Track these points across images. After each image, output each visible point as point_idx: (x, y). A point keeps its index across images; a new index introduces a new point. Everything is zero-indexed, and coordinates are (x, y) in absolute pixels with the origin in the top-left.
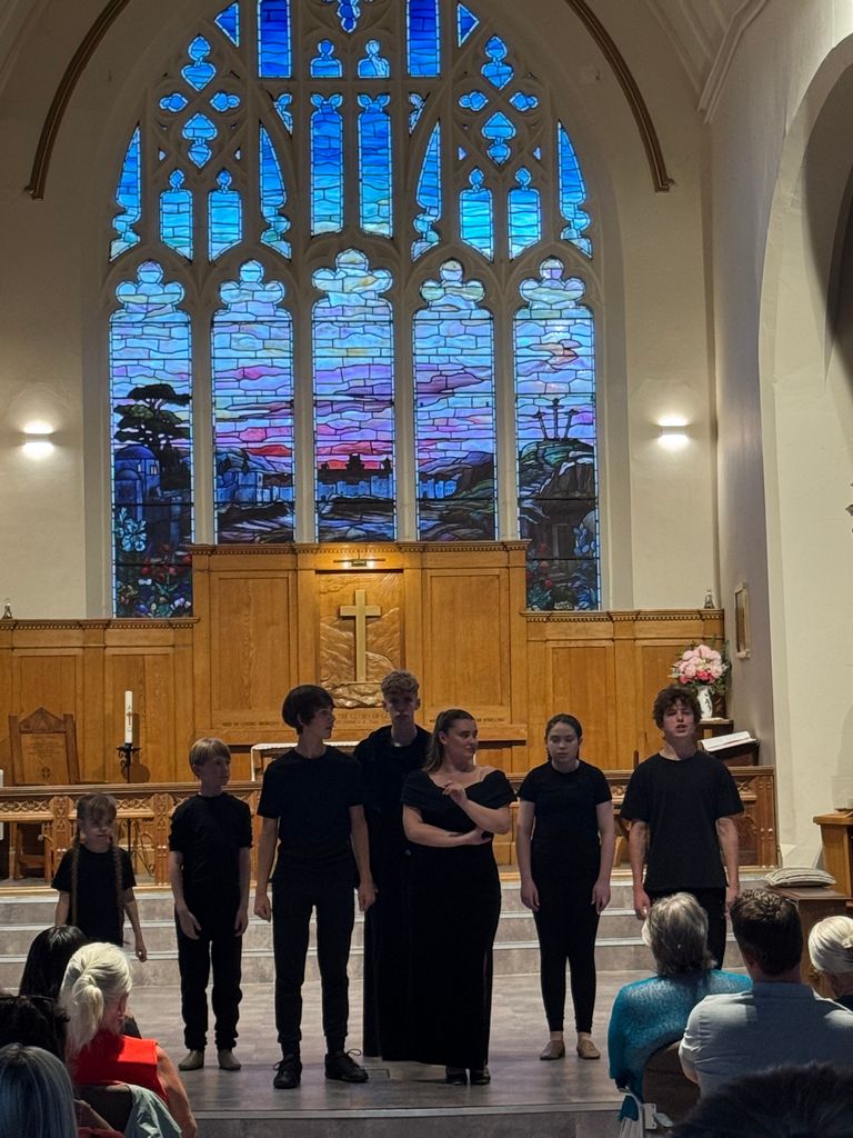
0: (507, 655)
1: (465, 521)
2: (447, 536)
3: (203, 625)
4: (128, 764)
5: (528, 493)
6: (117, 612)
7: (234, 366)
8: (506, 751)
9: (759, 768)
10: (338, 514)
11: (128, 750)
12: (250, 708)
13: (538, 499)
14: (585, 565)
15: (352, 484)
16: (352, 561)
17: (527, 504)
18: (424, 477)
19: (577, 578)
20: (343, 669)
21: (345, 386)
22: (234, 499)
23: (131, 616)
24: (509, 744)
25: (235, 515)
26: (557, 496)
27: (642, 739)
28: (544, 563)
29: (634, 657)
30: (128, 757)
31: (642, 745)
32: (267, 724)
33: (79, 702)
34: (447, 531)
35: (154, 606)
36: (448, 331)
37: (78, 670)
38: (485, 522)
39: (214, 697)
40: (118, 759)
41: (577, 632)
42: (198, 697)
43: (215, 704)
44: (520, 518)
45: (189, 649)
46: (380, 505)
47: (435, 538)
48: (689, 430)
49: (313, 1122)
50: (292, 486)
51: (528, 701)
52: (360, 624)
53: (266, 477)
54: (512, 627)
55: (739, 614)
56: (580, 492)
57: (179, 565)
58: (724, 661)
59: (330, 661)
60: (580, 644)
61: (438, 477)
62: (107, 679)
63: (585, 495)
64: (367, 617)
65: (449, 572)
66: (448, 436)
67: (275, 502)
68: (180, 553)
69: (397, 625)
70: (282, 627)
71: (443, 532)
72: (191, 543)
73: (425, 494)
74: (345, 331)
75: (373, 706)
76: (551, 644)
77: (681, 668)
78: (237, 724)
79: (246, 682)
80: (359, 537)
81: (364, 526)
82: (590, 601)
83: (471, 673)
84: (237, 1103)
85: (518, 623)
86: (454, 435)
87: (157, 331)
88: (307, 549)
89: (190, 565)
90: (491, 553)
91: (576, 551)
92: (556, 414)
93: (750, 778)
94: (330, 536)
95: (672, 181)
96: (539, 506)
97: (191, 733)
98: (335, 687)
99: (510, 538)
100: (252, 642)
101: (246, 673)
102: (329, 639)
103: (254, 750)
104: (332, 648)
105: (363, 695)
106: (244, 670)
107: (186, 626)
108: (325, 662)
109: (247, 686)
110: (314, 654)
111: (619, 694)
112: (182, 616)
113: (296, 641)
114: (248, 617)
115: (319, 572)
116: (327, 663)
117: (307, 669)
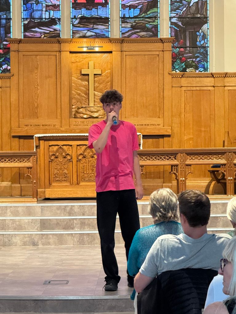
0: (162, 94)
1: (144, 29)
2: (134, 36)
3: (14, 79)
5: (175, 15)
8: (161, 140)
10: (82, 24)
12: (38, 118)
13: (180, 18)
14: (202, 50)
15: (89, 10)
17: (174, 20)
18: (124, 6)
19: (198, 57)
20: (83, 100)
22: (32, 17)
24: (163, 136)
25: (32, 24)
26: (188, 16)
27: (227, 135)
28: (182, 49)
29: (224, 95)
31: (226, 138)
32: (46, 125)
34: (135, 33)
38: (153, 29)
39: (21, 111)
41: (196, 83)
42: (12, 112)
43: (21, 115)
44: (171, 27)
45: (9, 88)
46: (103, 20)
47: (129, 36)
50: (60, 10)
51: (172, 115)
52: (91, 78)
53: (47, 6)
54: (165, 79)
56: (200, 14)
57: (5, 49)
59: (77, 96)
60: (198, 88)
61: (131, 7)
63: (203, 16)
64: (95, 75)
65: (135, 53)
67: (52, 19)
68: (5, 43)
69: (109, 79)
70: (53, 79)
71: (133, 34)
72: (11, 38)
73: (124, 15)
75: (97, 118)
76: (184, 89)
78: (31, 125)
79: (36, 105)
80: (92, 36)
81: (95, 31)
82: (204, 68)
83: (144, 102)
85: (168, 78)
88: (65, 41)
89: (9, 49)
90: (156, 44)
91: (198, 43)
94: (78, 35)
96: (180, 21)
97: (9, 129)
98: (79, 108)
99: (165, 37)
100: (39, 86)
101: (36, 101)
102: (77, 85)
103: (35, 137)
104: (78, 89)
105: (92, 112)
106: (35, 99)
107: (7, 78)
108: (74, 96)
109: (36, 107)
110: (69, 92)
111: (216, 112)
112: (5, 73)
113: (60, 86)
114: (37, 74)
115: (71, 52)
116: (75, 97)
117: (66, 99)
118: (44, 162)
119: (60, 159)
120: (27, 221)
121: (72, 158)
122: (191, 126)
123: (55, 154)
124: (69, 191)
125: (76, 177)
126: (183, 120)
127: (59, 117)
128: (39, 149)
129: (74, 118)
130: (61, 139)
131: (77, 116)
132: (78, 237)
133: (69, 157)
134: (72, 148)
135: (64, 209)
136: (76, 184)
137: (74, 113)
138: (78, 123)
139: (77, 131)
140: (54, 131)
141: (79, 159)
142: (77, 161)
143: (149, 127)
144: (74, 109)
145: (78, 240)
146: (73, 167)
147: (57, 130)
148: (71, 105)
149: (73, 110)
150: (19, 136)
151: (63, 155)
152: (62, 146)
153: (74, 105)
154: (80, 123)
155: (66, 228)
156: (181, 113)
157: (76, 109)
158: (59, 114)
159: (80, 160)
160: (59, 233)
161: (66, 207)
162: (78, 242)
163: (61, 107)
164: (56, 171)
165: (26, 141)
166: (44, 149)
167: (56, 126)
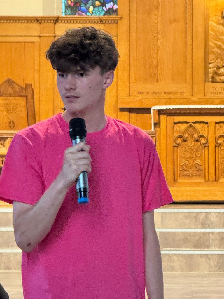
6: (65, 12)
12: (157, 81)
23: (75, 15)
32: (170, 93)
35: (91, 8)
37: (36, 52)
39: (132, 72)
42: (120, 73)
43: (133, 78)
45: (116, 38)
59: (216, 49)
70: (181, 24)
78: (148, 93)
79: (155, 62)
97: (115, 99)
98: (219, 68)
100: (159, 34)
101: (155, 56)
102: (216, 34)
103: (153, 109)
104: (217, 40)
106: (154, 55)
107: (113, 22)
108: (211, 50)
109: (155, 66)
110: (204, 44)
112: (110, 15)
113: (191, 34)
114: (157, 16)
116: (214, 50)
117: (199, 54)
118: (167, 147)
119: (191, 143)
121: (207, 142)
123: (182, 135)
124: (202, 190)
125: (214, 170)
127: (189, 80)
128: (159, 127)
129: (212, 82)
130: (191, 113)
131: (216, 79)
132: (216, 259)
133: (203, 141)
134: (208, 127)
135: (195, 217)
136: (213, 181)
137: (212, 74)
138: (217, 89)
139: (217, 101)
140: (181, 102)
141: (217, 144)
142: (215, 146)
144: (212, 69)
145: (216, 263)
146: (210, 155)
147: (186, 100)
148: (207, 63)
149: (210, 70)
150: (130, 109)
151: (195, 138)
152: (194, 123)
153: (212, 63)
154: (220, 90)
155: (198, 245)
157: (215, 69)
158: (189, 77)
159: (220, 144)
160: (188, 252)
161: (198, 215)
162: (216, 266)
163: (192, 66)
164: (183, 161)
165: (140, 115)
166: (166, 127)
167: (185, 95)
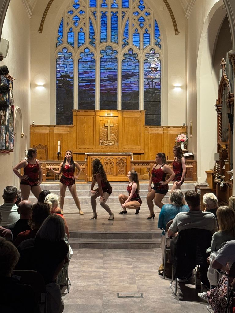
0: (140, 135)
3: (75, 127)
4: (59, 156)
5: (146, 100)
6: (56, 124)
7: (83, 71)
8: (140, 156)
9: (194, 160)
11: (59, 153)
12: (85, 145)
16: (107, 114)
20: (105, 137)
21: (107, 76)
23: (59, 125)
24: (140, 154)
25: (82, 103)
26: (152, 101)
28: (149, 115)
29: (168, 136)
30: (59, 155)
33: (48, 143)
36: (129, 64)
37: (48, 136)
39: (77, 142)
40: (57, 155)
41: (156, 130)
42: (74, 142)
43: (77, 144)
45: (72, 132)
48: (181, 87)
49: (96, 234)
51: (145, 145)
52: (109, 127)
55: (191, 127)
58: (187, 137)
59: (102, 135)
60: (156, 133)
62: (55, 138)
63: (158, 101)
64: (111, 126)
65: (128, 117)
66: (129, 87)
67: (91, 101)
69: (117, 128)
70: (92, 128)
72: (73, 109)
74: (107, 64)
75: (111, 145)
76: (150, 133)
77: (178, 139)
78: (82, 148)
83: (133, 138)
84: (80, 229)
85: (143, 128)
86: (130, 87)
87: (66, 63)
88: (98, 111)
89: (73, 114)
90: (138, 113)
92: (152, 83)
93: (192, 163)
94: (102, 108)
95: (179, 32)
98: (103, 141)
99: (142, 110)
100: (86, 131)
102: (102, 131)
103: (86, 154)
104: (103, 133)
105: (109, 143)
106: (84, 137)
107: (72, 127)
109: (84, 140)
110: (99, 134)
111: (164, 144)
112: (71, 125)
113: (95, 131)
114: (85, 125)
115: (100, 116)
117: (97, 137)
120: (83, 192)
122: (153, 150)
126: (149, 147)
127: (94, 145)
128: (87, 159)
129: (101, 145)
131: (103, 144)
134: (102, 159)
139: (103, 151)
143: (134, 150)
147: (93, 151)
148: (100, 139)
149: (100, 142)
150: (77, 153)
154: (103, 148)
156: (148, 144)
158: (94, 144)
159: (105, 164)
163: (95, 141)
165: (80, 155)
166: (89, 159)
167: (93, 149)
